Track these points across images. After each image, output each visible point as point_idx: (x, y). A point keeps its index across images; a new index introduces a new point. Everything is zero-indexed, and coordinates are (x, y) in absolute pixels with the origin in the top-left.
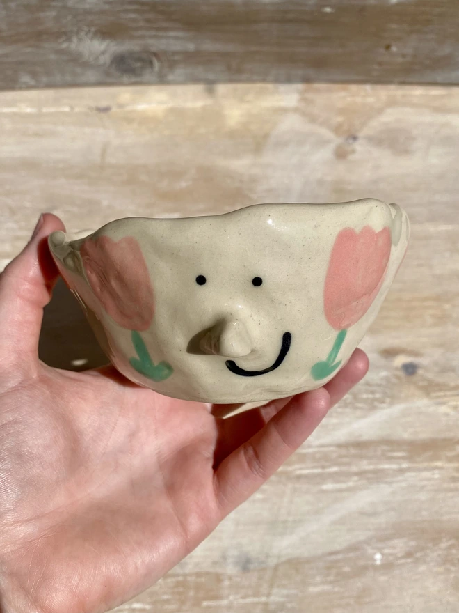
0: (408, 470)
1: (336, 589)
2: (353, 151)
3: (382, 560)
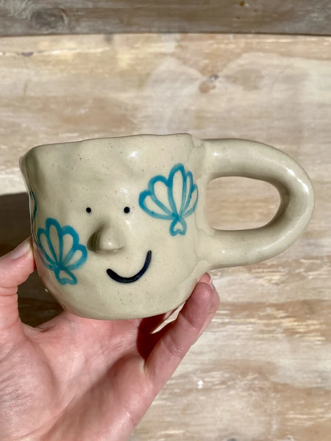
0: (229, 323)
1: (168, 404)
2: (214, 87)
3: (203, 385)
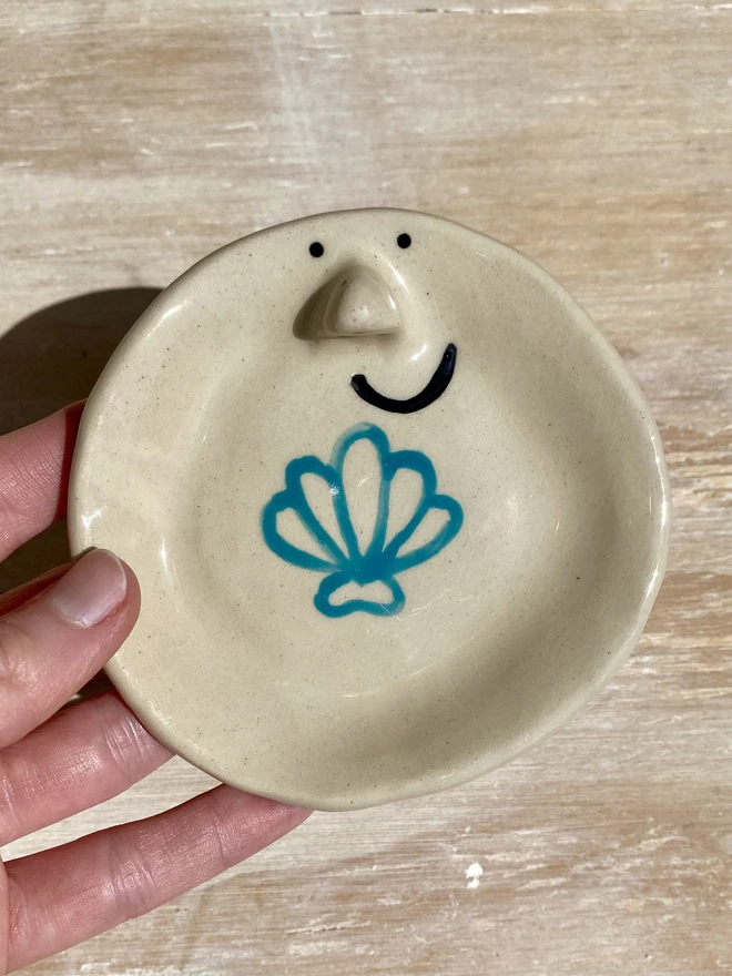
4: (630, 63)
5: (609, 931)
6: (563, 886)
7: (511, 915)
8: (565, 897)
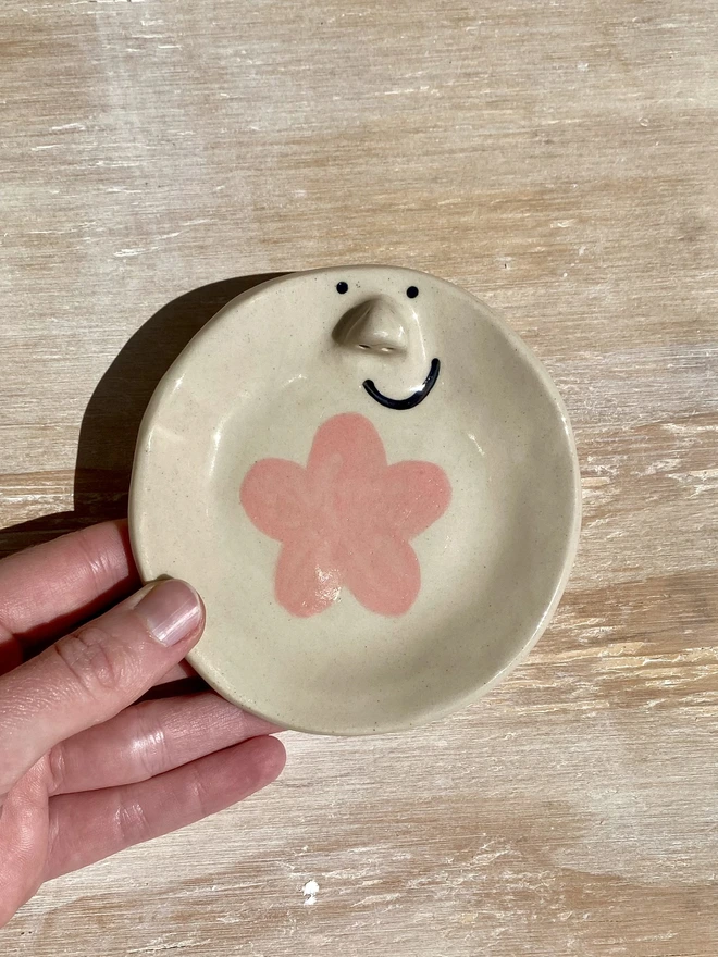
4: (475, 48)
5: (443, 944)
6: (397, 900)
7: (347, 930)
8: (400, 911)
